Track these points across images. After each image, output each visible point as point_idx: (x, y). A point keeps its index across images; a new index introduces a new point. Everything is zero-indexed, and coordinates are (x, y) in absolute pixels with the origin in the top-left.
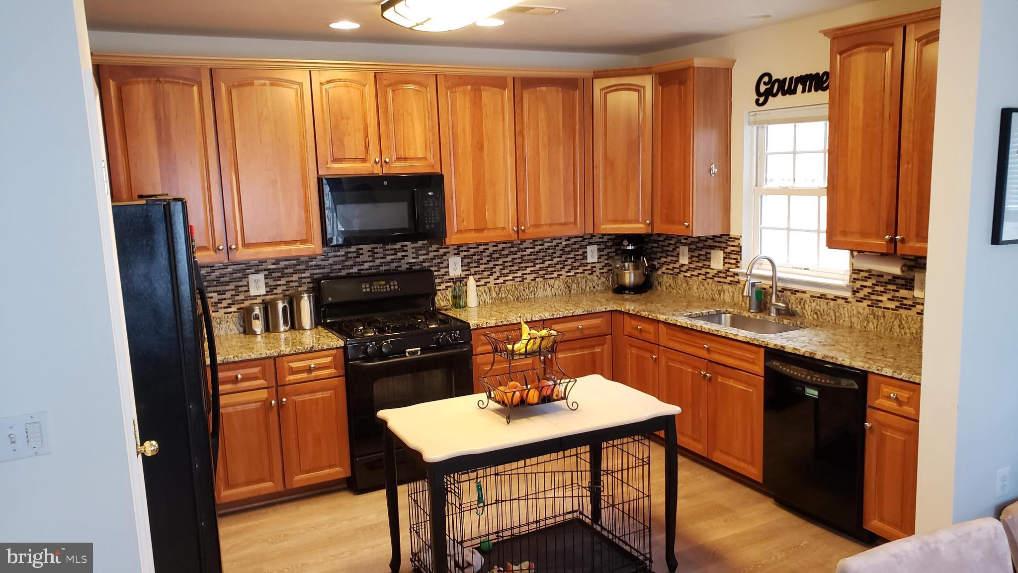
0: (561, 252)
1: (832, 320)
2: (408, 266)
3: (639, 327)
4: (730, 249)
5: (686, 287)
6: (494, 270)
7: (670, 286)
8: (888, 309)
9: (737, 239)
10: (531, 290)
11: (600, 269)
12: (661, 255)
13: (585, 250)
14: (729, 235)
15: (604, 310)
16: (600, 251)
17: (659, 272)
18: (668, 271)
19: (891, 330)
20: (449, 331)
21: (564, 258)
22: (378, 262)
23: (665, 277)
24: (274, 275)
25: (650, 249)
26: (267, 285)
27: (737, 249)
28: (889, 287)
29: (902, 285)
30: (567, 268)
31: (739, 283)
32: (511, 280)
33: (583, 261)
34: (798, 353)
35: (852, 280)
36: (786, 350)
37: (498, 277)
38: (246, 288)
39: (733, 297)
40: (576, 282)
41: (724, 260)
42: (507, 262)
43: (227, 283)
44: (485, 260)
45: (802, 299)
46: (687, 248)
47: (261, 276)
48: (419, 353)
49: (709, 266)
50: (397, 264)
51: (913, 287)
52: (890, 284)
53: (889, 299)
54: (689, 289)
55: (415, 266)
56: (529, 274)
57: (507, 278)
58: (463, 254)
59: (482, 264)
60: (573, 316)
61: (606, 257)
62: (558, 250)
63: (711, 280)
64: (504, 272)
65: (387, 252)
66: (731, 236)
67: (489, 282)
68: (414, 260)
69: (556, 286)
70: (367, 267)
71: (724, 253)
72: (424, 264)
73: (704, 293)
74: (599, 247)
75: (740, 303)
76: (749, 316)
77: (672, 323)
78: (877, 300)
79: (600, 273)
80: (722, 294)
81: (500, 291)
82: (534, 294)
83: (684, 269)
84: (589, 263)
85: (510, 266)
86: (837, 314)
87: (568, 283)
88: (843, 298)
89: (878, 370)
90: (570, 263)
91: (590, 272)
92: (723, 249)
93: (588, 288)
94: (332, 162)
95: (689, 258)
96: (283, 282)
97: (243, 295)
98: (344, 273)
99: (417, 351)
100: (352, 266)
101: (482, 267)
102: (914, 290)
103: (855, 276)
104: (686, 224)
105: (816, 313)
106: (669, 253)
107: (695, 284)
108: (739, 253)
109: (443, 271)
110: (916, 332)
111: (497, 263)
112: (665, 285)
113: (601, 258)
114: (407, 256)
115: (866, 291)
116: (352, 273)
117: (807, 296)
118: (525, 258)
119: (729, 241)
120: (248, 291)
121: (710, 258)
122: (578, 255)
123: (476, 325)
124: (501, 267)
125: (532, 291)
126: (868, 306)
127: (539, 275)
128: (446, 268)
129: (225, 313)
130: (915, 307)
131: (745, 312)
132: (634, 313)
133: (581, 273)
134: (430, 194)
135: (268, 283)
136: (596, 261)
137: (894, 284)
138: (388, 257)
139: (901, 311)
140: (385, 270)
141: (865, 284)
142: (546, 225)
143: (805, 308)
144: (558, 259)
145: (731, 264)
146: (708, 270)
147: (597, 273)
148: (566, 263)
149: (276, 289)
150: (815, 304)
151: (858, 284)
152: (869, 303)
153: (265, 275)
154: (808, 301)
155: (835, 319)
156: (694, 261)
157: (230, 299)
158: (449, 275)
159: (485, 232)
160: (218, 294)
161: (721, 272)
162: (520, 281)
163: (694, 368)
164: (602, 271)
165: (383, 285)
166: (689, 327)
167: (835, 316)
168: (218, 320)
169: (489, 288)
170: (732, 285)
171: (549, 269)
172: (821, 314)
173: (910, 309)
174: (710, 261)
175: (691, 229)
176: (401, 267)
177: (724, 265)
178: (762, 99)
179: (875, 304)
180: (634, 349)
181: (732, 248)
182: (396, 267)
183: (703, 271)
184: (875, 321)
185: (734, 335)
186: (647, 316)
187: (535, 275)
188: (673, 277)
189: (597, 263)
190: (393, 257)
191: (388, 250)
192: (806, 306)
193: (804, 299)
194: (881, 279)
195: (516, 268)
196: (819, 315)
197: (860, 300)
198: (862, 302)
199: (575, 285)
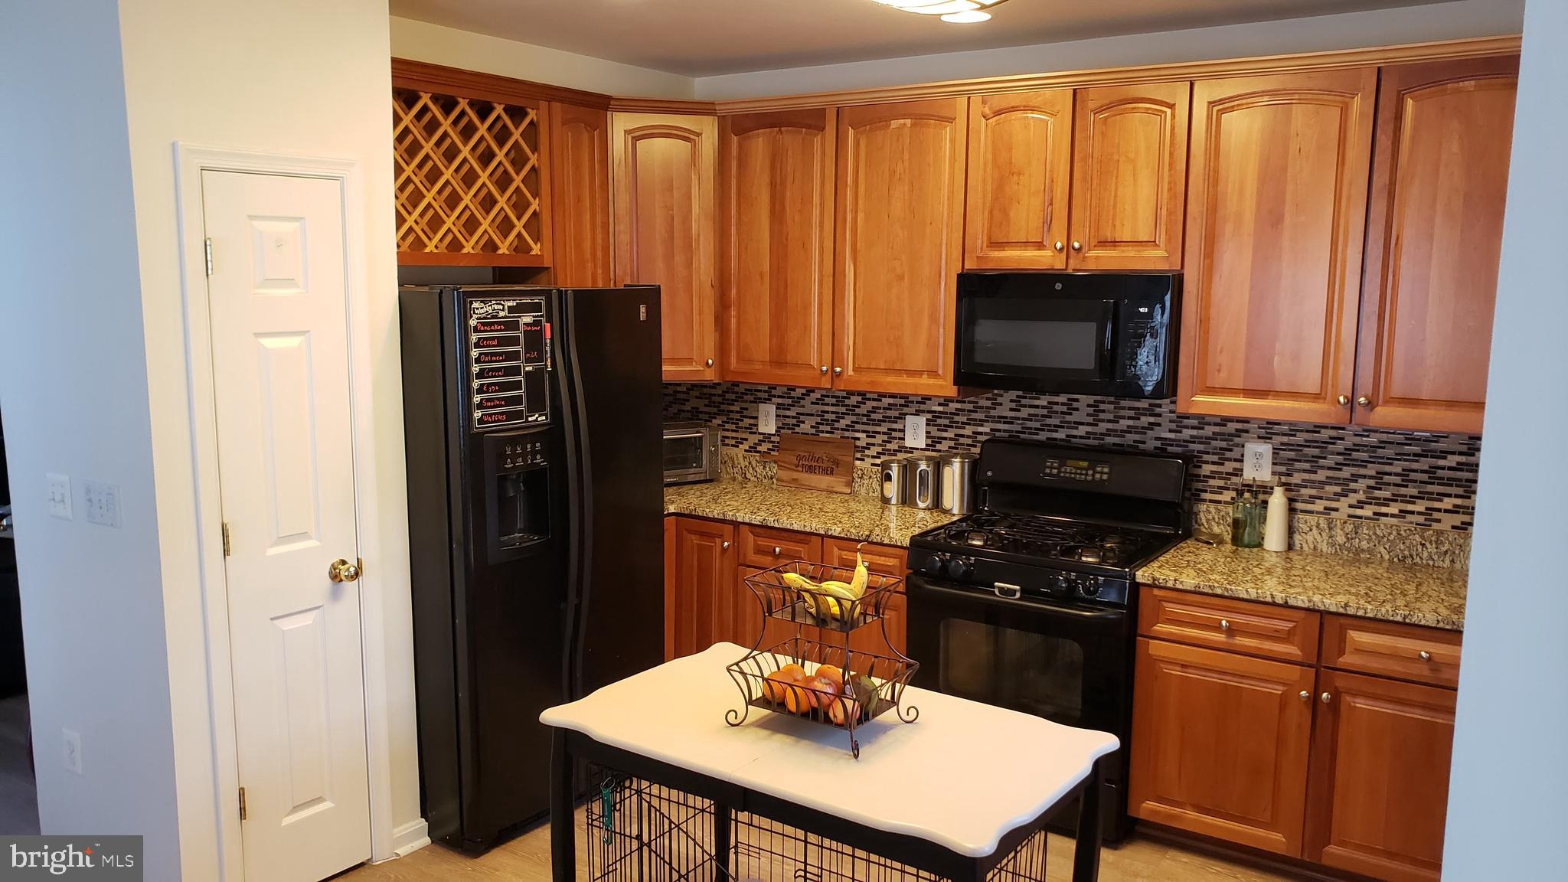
2: (1158, 444)
6: (1352, 486)
22: (1103, 427)
24: (939, 421)
26: (928, 434)
32: (1392, 516)
37: (1360, 502)
38: (900, 434)
42: (1389, 474)
43: (879, 423)
44: (1331, 460)
47: (922, 420)
48: (1018, 595)
50: (1137, 437)
55: (1172, 445)
56: (1446, 511)
57: (1385, 510)
58: (1278, 440)
59: (1323, 468)
60: (1403, 624)
64: (1377, 494)
65: (1122, 413)
67: (1336, 510)
68: (1172, 436)
70: (1083, 434)
72: (1192, 446)
81: (1357, 533)
82: (1452, 561)
85: (1396, 485)
94: (989, 249)
96: (950, 434)
97: (897, 443)
98: (1042, 436)
99: (1015, 591)
100: (1056, 428)
101: (1321, 475)
109: (1229, 467)
111: (1362, 472)
114: (1159, 425)
116: (1056, 439)
120: (904, 439)
124: (1372, 482)
128: (1236, 460)
129: (872, 465)
134: (1142, 310)
135: (930, 433)
138: (1122, 422)
140: (1114, 444)
149: (940, 443)
153: (927, 420)
157: (880, 445)
158: (1242, 475)
159: (1270, 398)
160: (867, 436)
162: (1418, 524)
165: (1082, 469)
168: (859, 472)
176: (1144, 443)
182: (1134, 441)
190: (1131, 422)
191: (1124, 408)
195: (1412, 491)
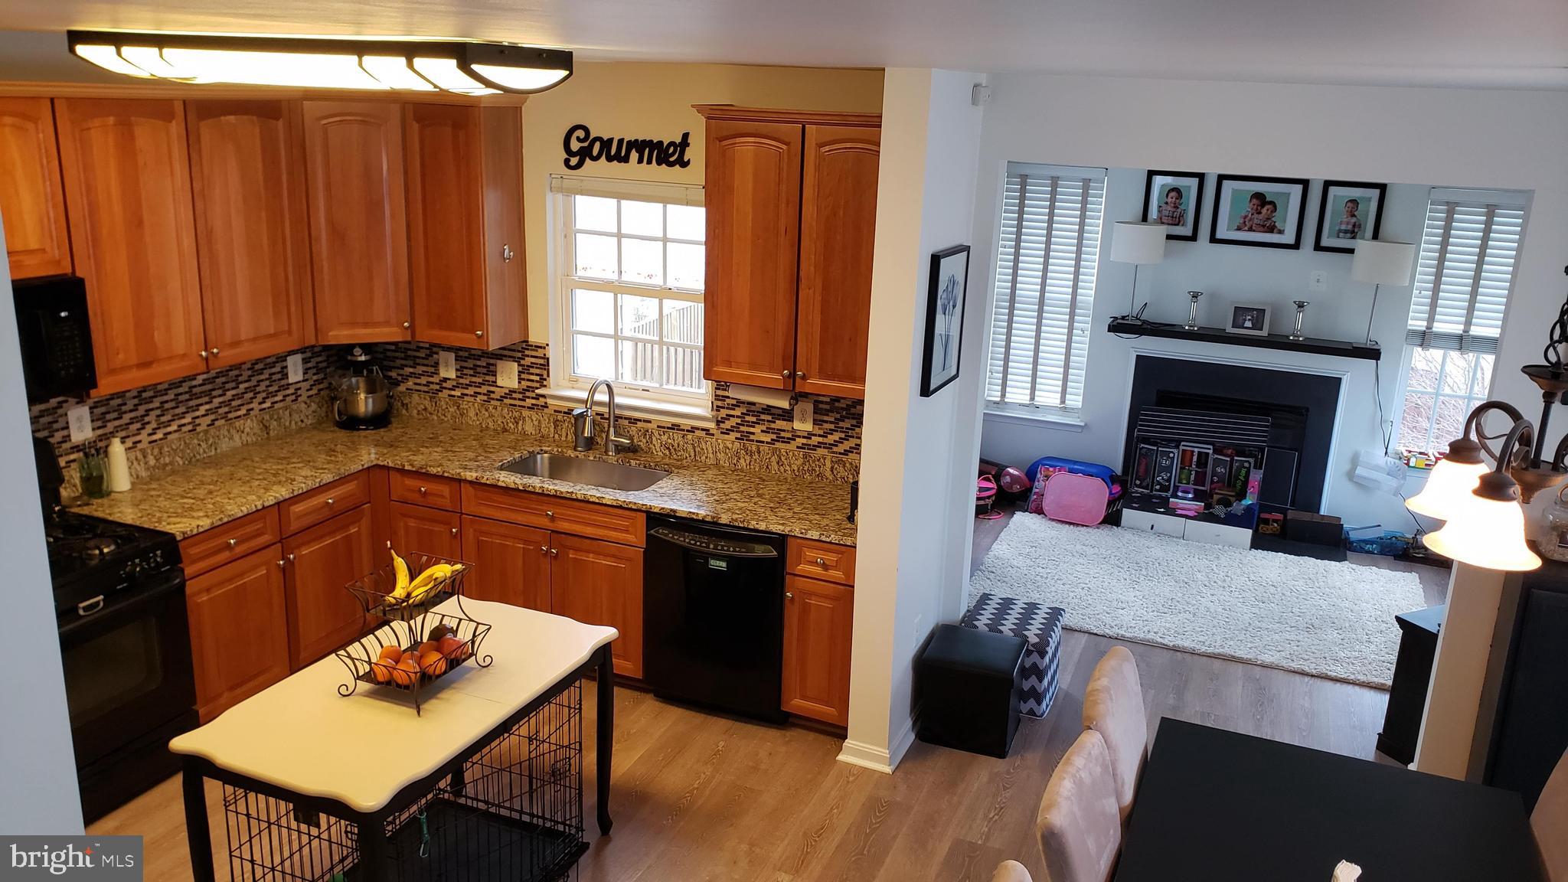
0: (250, 373)
1: (690, 456)
3: (422, 489)
4: (528, 361)
5: (455, 411)
6: (147, 419)
7: (425, 409)
8: (763, 442)
9: (541, 347)
10: (210, 442)
11: (308, 390)
12: (403, 362)
13: (284, 364)
14: (527, 342)
15: (361, 468)
16: (306, 363)
17: (402, 388)
18: (418, 387)
19: (767, 467)
20: (144, 555)
21: (253, 382)
23: (415, 396)
25: (381, 353)
27: (542, 361)
28: (763, 417)
29: (779, 415)
30: (260, 397)
31: (547, 407)
32: (175, 431)
33: (283, 382)
34: (695, 517)
35: (715, 407)
36: (677, 515)
37: (153, 429)
39: (540, 426)
40: (275, 417)
41: (519, 375)
42: (167, 402)
44: (131, 405)
45: (648, 431)
46: (453, 355)
48: (102, 604)
49: (496, 382)
51: (793, 417)
52: (764, 413)
53: (762, 431)
54: (462, 415)
56: (203, 416)
57: (169, 429)
59: (125, 412)
60: (320, 486)
61: (314, 371)
62: (244, 371)
63: (498, 403)
64: (163, 419)
66: (530, 343)
67: (141, 441)
69: (247, 430)
71: (519, 365)
73: (490, 421)
74: (304, 356)
75: (552, 436)
76: (577, 457)
77: (488, 482)
78: (747, 432)
79: (308, 397)
80: (521, 422)
81: (161, 453)
82: (216, 449)
83: (448, 384)
84: (292, 384)
85: (173, 408)
86: (697, 449)
87: (264, 422)
88: (703, 430)
89: (801, 533)
90: (264, 388)
91: (293, 397)
92: (518, 360)
93: (293, 423)
95: (457, 370)
99: (99, 602)
101: (126, 418)
102: (793, 421)
103: (719, 403)
104: (478, 332)
105: (668, 448)
106: (418, 361)
107: (472, 409)
108: (546, 366)
109: (59, 436)
110: (799, 469)
111: (151, 406)
112: (416, 408)
113: (307, 373)
115: (733, 422)
117: (653, 426)
118: (195, 390)
119: (528, 349)
121: (496, 372)
122: (274, 374)
123: (182, 535)
124: (158, 412)
125: (211, 445)
126: (737, 438)
127: (219, 415)
128: (64, 428)
130: (795, 440)
131: (569, 451)
132: (414, 469)
133: (281, 401)
134: (62, 314)
136: (301, 378)
137: (768, 414)
139: (778, 445)
141: (732, 412)
142: (248, 340)
143: (651, 442)
144: (246, 385)
145: (532, 381)
146: (492, 389)
147: (304, 398)
148: (258, 389)
150: (666, 437)
151: (723, 413)
152: (738, 435)
154: (656, 434)
155: (695, 456)
156: (466, 375)
158: (71, 440)
159: (154, 366)
161: (515, 392)
162: (190, 431)
163: (526, 542)
164: (311, 393)
166: (521, 488)
167: (695, 452)
169: (143, 451)
170: (536, 410)
171: (234, 403)
172: (675, 450)
173: (789, 443)
174: (495, 376)
175: (485, 340)
177: (519, 382)
178: (574, 161)
179: (746, 436)
180: (413, 520)
181: (534, 360)
183: (484, 389)
184: (748, 458)
185: (598, 498)
186: (441, 474)
187: (213, 417)
188: (431, 397)
189: (303, 381)
192: (654, 439)
193: (650, 431)
194: (753, 408)
195: (182, 409)
196: (672, 450)
197: (727, 432)
198: (728, 434)
199: (275, 423)
